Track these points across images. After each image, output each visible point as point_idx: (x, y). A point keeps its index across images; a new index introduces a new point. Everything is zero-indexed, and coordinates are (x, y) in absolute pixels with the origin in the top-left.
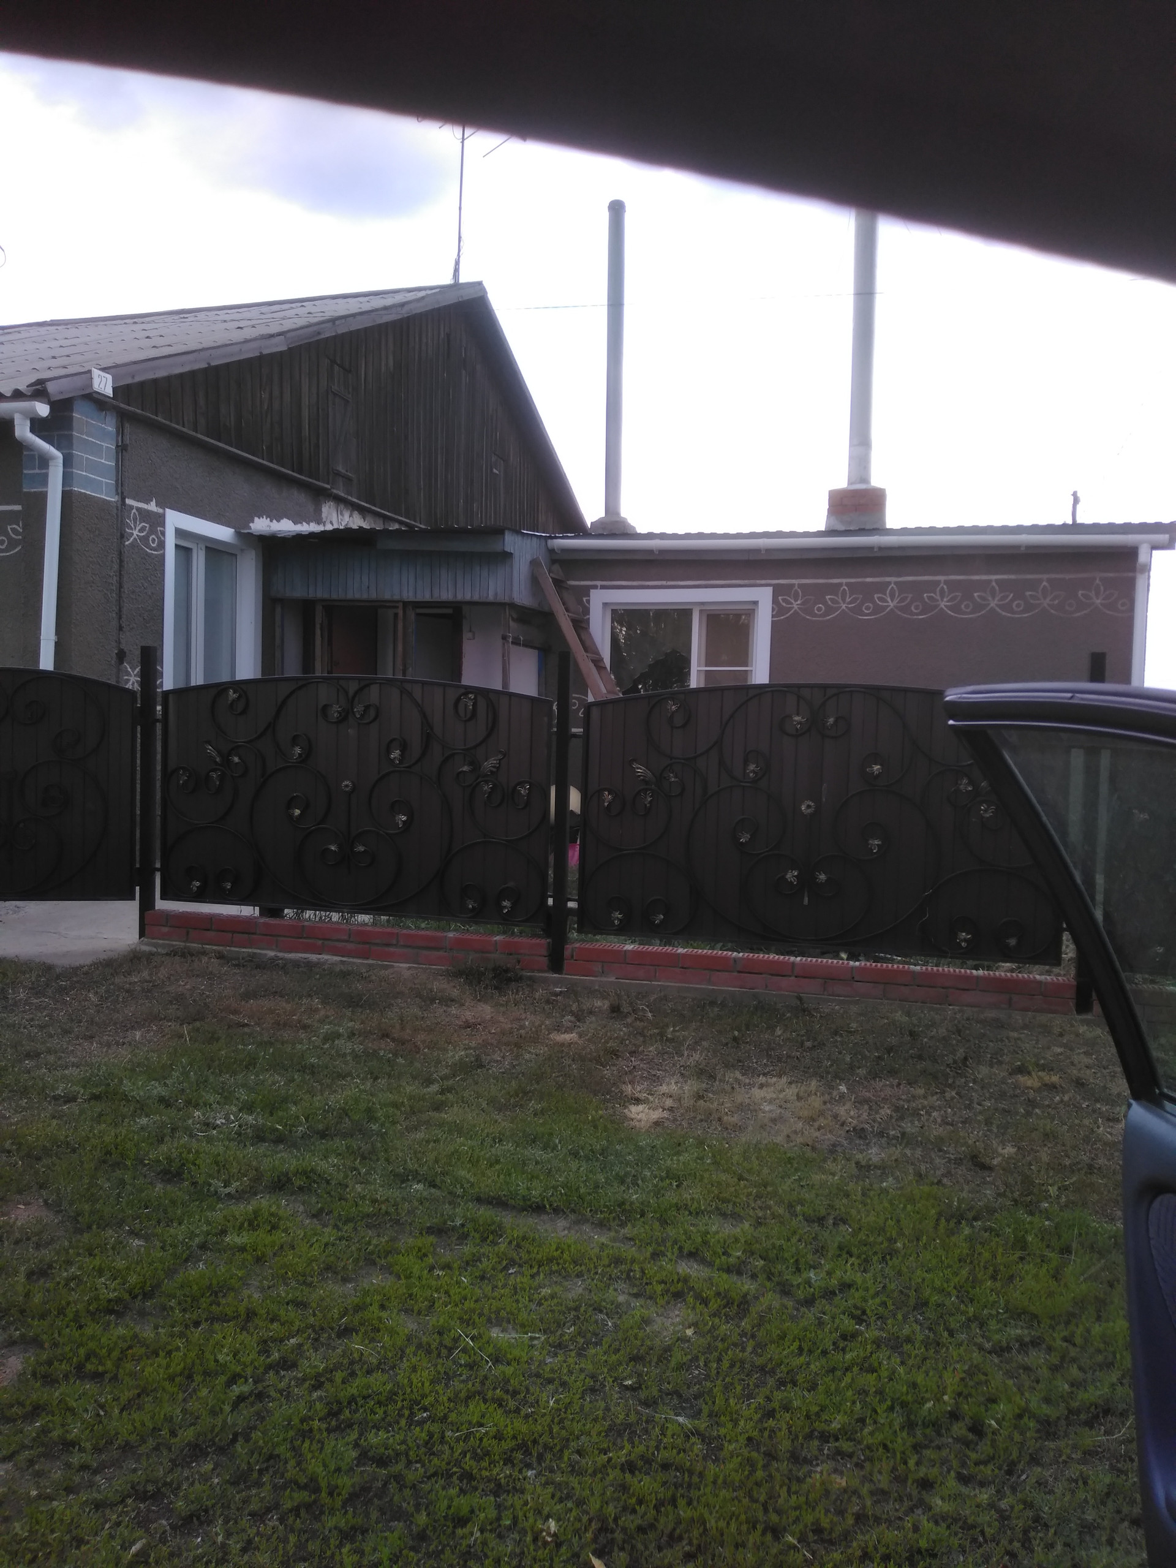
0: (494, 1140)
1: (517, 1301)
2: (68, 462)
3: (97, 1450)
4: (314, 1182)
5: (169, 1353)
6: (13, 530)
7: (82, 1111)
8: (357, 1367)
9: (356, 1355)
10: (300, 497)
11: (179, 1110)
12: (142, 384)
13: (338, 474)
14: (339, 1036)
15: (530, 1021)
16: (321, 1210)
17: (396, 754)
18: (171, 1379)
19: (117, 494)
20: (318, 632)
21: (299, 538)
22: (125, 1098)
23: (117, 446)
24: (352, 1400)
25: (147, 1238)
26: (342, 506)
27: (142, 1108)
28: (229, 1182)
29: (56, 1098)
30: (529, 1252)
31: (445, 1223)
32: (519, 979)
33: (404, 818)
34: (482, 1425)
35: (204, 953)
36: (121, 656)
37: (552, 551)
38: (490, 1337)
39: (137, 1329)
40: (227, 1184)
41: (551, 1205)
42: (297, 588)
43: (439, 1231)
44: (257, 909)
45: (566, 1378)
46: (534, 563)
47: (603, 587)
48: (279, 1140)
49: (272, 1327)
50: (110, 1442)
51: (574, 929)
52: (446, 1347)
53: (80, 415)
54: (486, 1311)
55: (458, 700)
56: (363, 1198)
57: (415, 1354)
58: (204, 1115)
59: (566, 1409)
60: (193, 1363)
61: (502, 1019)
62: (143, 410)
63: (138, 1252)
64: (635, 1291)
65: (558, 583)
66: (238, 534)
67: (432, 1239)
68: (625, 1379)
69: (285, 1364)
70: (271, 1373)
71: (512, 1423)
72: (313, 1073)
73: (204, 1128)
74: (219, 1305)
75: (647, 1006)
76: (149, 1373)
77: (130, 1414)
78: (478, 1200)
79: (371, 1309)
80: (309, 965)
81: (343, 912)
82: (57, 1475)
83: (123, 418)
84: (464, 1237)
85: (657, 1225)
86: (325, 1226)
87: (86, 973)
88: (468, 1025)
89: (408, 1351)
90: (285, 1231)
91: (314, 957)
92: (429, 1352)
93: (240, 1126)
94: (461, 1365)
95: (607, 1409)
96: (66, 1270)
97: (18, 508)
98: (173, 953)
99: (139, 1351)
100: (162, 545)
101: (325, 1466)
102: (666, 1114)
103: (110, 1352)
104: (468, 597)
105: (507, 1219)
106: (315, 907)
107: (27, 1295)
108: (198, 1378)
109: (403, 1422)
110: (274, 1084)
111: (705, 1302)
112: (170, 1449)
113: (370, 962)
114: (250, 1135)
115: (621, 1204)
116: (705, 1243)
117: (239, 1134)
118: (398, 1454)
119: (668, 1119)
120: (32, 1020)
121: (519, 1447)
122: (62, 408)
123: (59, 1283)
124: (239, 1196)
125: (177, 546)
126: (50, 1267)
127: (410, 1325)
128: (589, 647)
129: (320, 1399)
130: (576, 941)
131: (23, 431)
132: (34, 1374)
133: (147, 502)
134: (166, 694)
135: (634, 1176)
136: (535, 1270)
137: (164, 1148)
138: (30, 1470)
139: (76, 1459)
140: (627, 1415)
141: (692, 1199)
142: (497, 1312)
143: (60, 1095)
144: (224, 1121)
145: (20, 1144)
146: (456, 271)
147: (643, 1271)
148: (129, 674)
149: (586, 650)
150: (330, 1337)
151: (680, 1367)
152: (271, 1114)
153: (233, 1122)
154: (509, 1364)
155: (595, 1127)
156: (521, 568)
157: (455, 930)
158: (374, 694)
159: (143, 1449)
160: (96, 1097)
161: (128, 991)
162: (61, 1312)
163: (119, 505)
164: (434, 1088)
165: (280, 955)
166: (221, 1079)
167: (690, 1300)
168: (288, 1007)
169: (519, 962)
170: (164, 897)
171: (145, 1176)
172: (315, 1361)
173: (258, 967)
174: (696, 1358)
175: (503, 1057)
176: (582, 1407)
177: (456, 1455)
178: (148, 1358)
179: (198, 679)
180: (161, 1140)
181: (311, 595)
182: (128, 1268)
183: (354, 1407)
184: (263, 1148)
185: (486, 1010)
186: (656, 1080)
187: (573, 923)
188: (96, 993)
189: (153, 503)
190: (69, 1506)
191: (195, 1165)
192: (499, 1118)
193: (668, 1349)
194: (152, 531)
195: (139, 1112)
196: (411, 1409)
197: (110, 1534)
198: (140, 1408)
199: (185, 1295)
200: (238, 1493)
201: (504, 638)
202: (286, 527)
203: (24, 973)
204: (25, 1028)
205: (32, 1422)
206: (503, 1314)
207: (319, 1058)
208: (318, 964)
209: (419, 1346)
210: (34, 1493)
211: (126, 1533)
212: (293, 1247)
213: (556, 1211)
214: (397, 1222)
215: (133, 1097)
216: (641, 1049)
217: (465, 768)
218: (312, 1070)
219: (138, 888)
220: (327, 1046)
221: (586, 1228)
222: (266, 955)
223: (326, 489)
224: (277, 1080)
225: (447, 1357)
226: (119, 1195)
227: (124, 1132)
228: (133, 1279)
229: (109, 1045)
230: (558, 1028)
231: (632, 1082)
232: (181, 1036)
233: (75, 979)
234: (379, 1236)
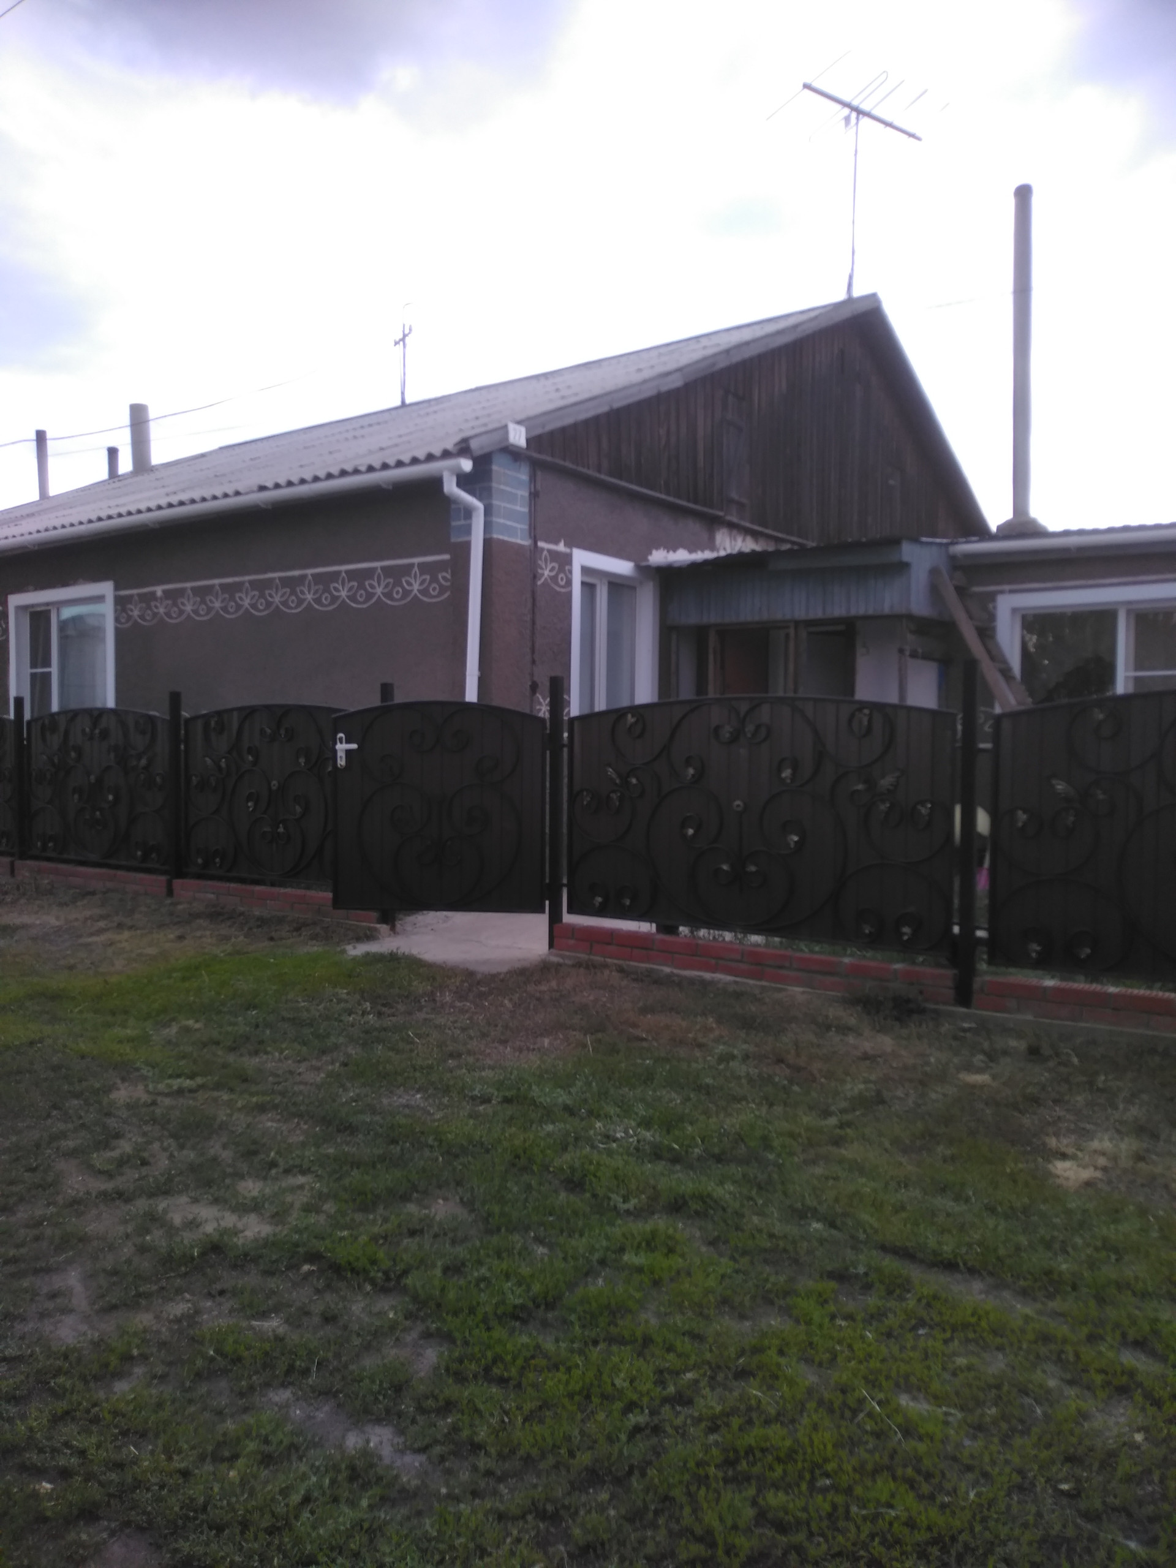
0: (899, 1183)
1: (929, 1368)
2: (488, 511)
3: (501, 1457)
4: (711, 1208)
5: (569, 1370)
6: (444, 578)
7: (495, 1114)
8: (754, 1415)
9: (753, 1402)
10: (694, 527)
11: (582, 1119)
12: (552, 433)
13: (731, 501)
14: (733, 1057)
15: (936, 1057)
16: (718, 1238)
17: (787, 773)
18: (571, 1396)
19: (530, 537)
20: (711, 657)
21: (694, 566)
22: (533, 1102)
23: (530, 494)
24: (749, 1451)
25: (551, 1246)
26: (735, 532)
27: (548, 1114)
28: (628, 1198)
29: (473, 1098)
30: (940, 1313)
31: (847, 1269)
32: (922, 1011)
33: (796, 838)
34: (890, 1506)
35: (605, 966)
36: (534, 687)
37: (953, 558)
38: (899, 1405)
39: (540, 1339)
40: (626, 1200)
41: (965, 1264)
42: (691, 616)
43: (841, 1276)
44: (654, 925)
45: (989, 1469)
46: (934, 572)
47: (1012, 592)
48: (676, 1159)
49: (668, 1358)
50: (513, 1452)
51: (983, 960)
52: (850, 1408)
53: (500, 468)
54: (894, 1374)
55: (852, 716)
56: (760, 1231)
57: (816, 1411)
58: (604, 1126)
59: (990, 1506)
60: (591, 1384)
61: (903, 1053)
62: (552, 456)
63: (542, 1260)
64: (1068, 1376)
65: (961, 591)
66: (639, 568)
67: (833, 1284)
68: (1061, 1481)
69: (682, 1399)
70: (667, 1407)
71: (926, 1510)
72: (708, 1094)
73: (605, 1140)
74: (616, 1325)
75: (1073, 1050)
76: (550, 1386)
77: (532, 1425)
78: (884, 1248)
79: (769, 1352)
80: (704, 983)
81: (735, 932)
82: (465, 1476)
83: (536, 466)
84: (868, 1287)
85: (1092, 1303)
86: (721, 1255)
87: (502, 981)
88: (866, 1057)
89: (808, 1406)
90: (683, 1256)
91: (708, 976)
92: (831, 1411)
93: (638, 1141)
94: (867, 1432)
95: (1039, 1515)
96: (477, 1270)
97: (447, 557)
98: (578, 965)
99: (541, 1362)
100: (569, 583)
101: (721, 1519)
102: (1099, 1174)
103: (514, 1359)
104: (862, 611)
105: (915, 1273)
106: (709, 925)
107: (443, 1290)
108: (596, 1400)
109: (804, 1487)
110: (671, 1101)
111: (1158, 1403)
112: (568, 1471)
113: (764, 983)
114: (648, 1151)
115: (1048, 1273)
116: (1155, 1332)
117: (637, 1149)
118: (798, 1523)
119: (1101, 1180)
120: (456, 1022)
121: (934, 1542)
122: (483, 462)
123: (470, 1282)
124: (636, 1214)
125: (583, 583)
126: (463, 1264)
127: (809, 1377)
128: (996, 656)
129: (716, 1444)
130: (986, 973)
131: (451, 487)
132: (447, 1370)
133: (557, 543)
134: (572, 720)
135: (1063, 1242)
136: (948, 1335)
137: (567, 1157)
138: (441, 1467)
139: (483, 1463)
140: (1064, 1526)
141: (1137, 1278)
142: (907, 1377)
143: (476, 1096)
144: (623, 1135)
145: (441, 1141)
146: (850, 285)
147: (1077, 1355)
148: (540, 704)
149: (993, 658)
150: (726, 1378)
151: (1128, 1479)
152: (668, 1132)
153: (632, 1137)
154: (921, 1439)
155: (1015, 1181)
156: (919, 576)
157: (851, 955)
158: (765, 714)
159: (542, 1465)
160: (507, 1100)
161: (538, 999)
162: (472, 1311)
163: (532, 548)
164: (833, 1121)
165: (676, 971)
166: (621, 1092)
167: (1138, 1396)
168: (684, 1024)
169: (921, 992)
170: (569, 912)
171: (550, 1183)
172: (710, 1402)
173: (655, 982)
174: (1148, 1472)
175: (907, 1095)
176: (1009, 1507)
177: (863, 1536)
178: (549, 1370)
179: (601, 705)
180: (565, 1149)
181: (705, 620)
182: (532, 1276)
183: (751, 1458)
184: (660, 1166)
185: (886, 1042)
186: (1085, 1134)
187: (982, 954)
188: (511, 1000)
189: (562, 544)
190: (474, 1512)
191: (595, 1176)
192: (904, 1160)
193: (1112, 1454)
194: (561, 569)
195: (545, 1118)
196: (812, 1472)
197: (511, 1550)
198: (541, 1421)
199: (584, 1311)
200: (634, 1531)
201: (901, 651)
202: (681, 556)
203: (450, 978)
204: (449, 1029)
205: (445, 1418)
206: (913, 1379)
207: (714, 1078)
208: (712, 983)
209: (821, 1402)
210: (444, 1491)
211: (525, 1552)
212: (689, 1274)
213: (972, 1271)
214: (796, 1261)
215: (541, 1103)
216: (1067, 1098)
217: (860, 787)
218: (707, 1090)
219: (547, 902)
220: (722, 1067)
221: (1006, 1294)
222: (662, 971)
223: (721, 517)
224: (674, 1098)
225: (852, 1420)
226: (526, 1200)
227: (532, 1137)
228: (536, 1288)
229: (521, 1050)
230: (969, 1068)
231: (1057, 1135)
232: (585, 1046)
233: (493, 985)
234: (777, 1273)
